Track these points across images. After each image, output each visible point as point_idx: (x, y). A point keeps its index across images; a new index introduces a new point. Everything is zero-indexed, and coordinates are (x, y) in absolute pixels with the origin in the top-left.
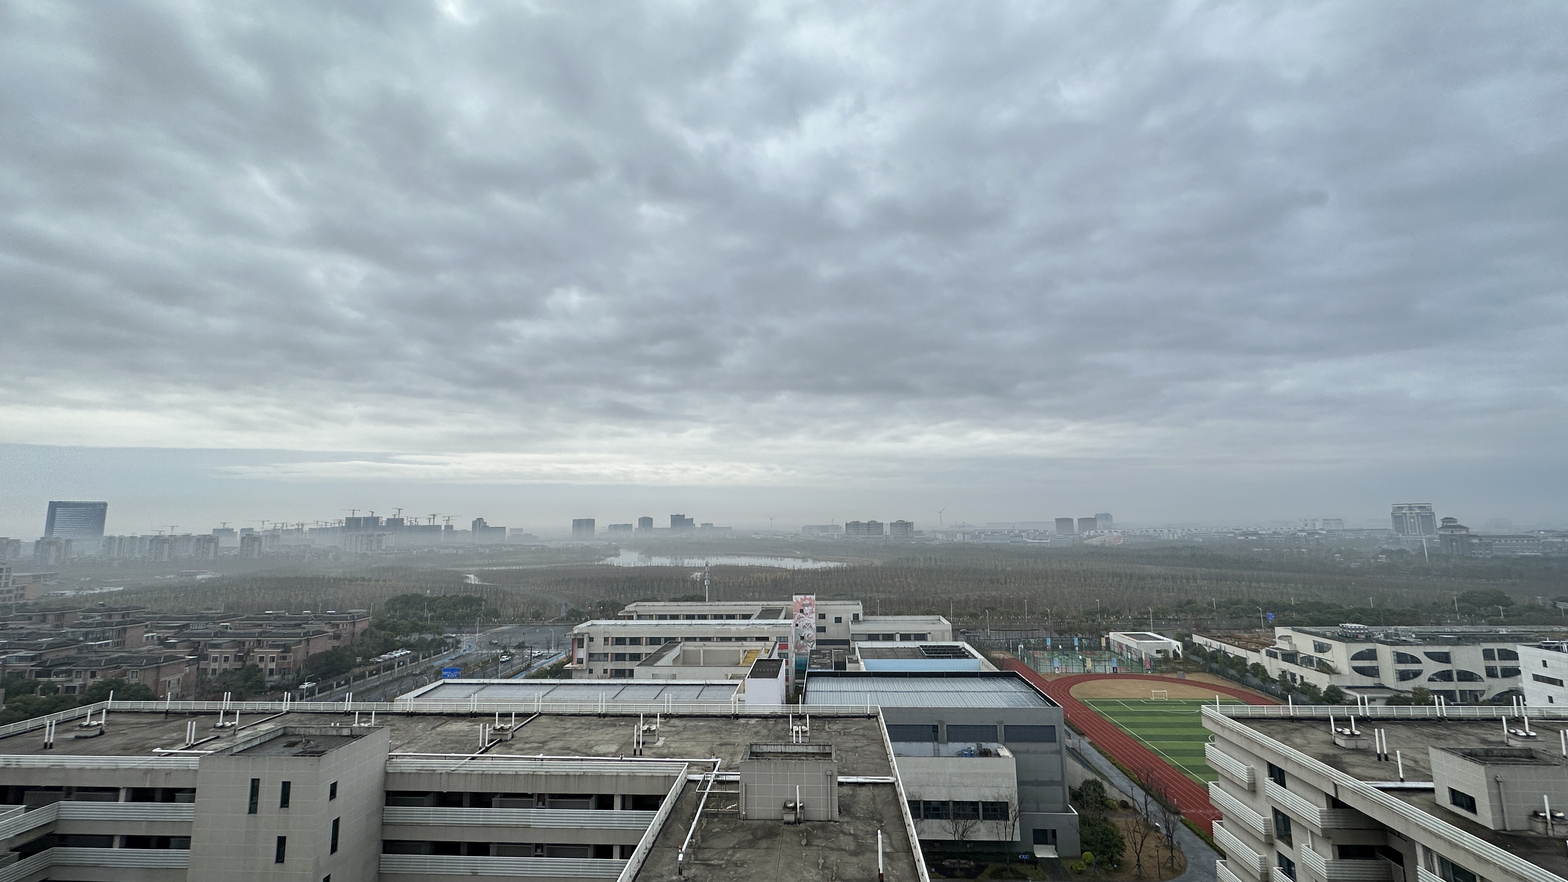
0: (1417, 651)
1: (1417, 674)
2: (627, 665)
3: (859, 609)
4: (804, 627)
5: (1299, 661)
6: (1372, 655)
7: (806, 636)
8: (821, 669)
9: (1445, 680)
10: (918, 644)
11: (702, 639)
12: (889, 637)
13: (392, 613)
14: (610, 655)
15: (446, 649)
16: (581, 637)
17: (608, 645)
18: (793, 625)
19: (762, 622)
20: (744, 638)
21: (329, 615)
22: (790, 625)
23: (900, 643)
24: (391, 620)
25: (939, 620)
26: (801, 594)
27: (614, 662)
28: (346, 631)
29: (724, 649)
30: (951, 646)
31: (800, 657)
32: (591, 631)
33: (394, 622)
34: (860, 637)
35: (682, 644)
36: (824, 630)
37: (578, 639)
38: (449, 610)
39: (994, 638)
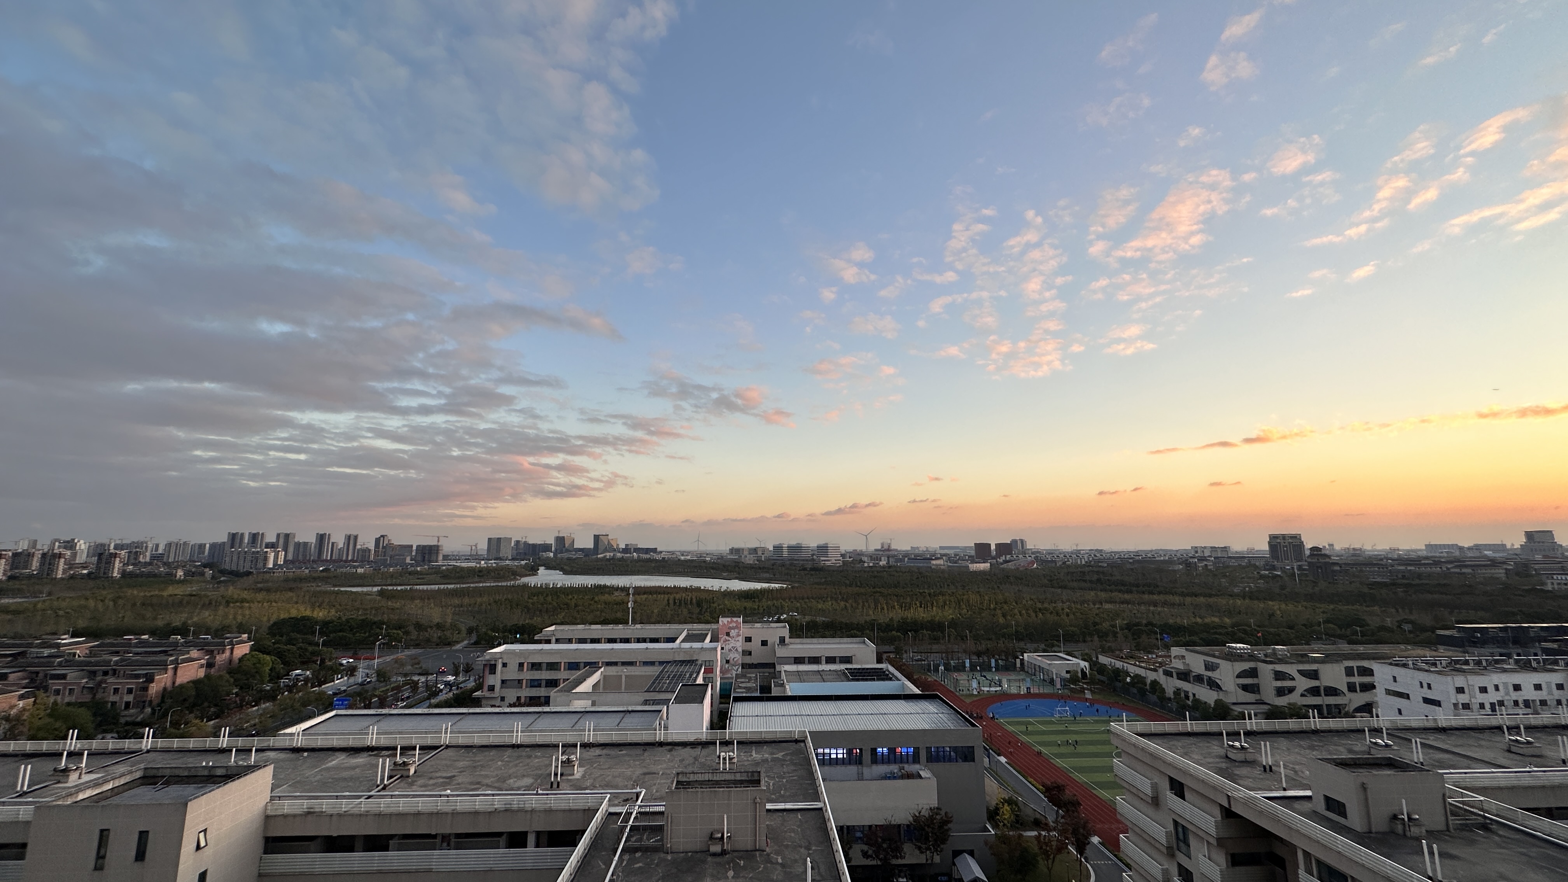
0: (1291, 669)
1: (1291, 690)
2: (542, 692)
3: (785, 632)
4: (730, 650)
5: (1191, 679)
6: (1253, 673)
7: (732, 659)
8: (746, 693)
9: (1314, 696)
10: (843, 667)
11: (624, 664)
12: (815, 660)
13: (277, 637)
14: (524, 681)
15: (339, 676)
16: (493, 663)
17: (523, 670)
18: (719, 649)
19: (687, 645)
20: (668, 662)
21: (202, 640)
22: (715, 649)
23: (825, 666)
24: (276, 646)
25: (864, 642)
26: (728, 617)
27: (528, 689)
28: (221, 658)
29: (647, 674)
30: (875, 669)
31: (726, 681)
32: (505, 657)
33: (279, 648)
34: (786, 660)
35: (602, 669)
36: (750, 653)
37: (490, 665)
38: (345, 634)
39: (916, 660)
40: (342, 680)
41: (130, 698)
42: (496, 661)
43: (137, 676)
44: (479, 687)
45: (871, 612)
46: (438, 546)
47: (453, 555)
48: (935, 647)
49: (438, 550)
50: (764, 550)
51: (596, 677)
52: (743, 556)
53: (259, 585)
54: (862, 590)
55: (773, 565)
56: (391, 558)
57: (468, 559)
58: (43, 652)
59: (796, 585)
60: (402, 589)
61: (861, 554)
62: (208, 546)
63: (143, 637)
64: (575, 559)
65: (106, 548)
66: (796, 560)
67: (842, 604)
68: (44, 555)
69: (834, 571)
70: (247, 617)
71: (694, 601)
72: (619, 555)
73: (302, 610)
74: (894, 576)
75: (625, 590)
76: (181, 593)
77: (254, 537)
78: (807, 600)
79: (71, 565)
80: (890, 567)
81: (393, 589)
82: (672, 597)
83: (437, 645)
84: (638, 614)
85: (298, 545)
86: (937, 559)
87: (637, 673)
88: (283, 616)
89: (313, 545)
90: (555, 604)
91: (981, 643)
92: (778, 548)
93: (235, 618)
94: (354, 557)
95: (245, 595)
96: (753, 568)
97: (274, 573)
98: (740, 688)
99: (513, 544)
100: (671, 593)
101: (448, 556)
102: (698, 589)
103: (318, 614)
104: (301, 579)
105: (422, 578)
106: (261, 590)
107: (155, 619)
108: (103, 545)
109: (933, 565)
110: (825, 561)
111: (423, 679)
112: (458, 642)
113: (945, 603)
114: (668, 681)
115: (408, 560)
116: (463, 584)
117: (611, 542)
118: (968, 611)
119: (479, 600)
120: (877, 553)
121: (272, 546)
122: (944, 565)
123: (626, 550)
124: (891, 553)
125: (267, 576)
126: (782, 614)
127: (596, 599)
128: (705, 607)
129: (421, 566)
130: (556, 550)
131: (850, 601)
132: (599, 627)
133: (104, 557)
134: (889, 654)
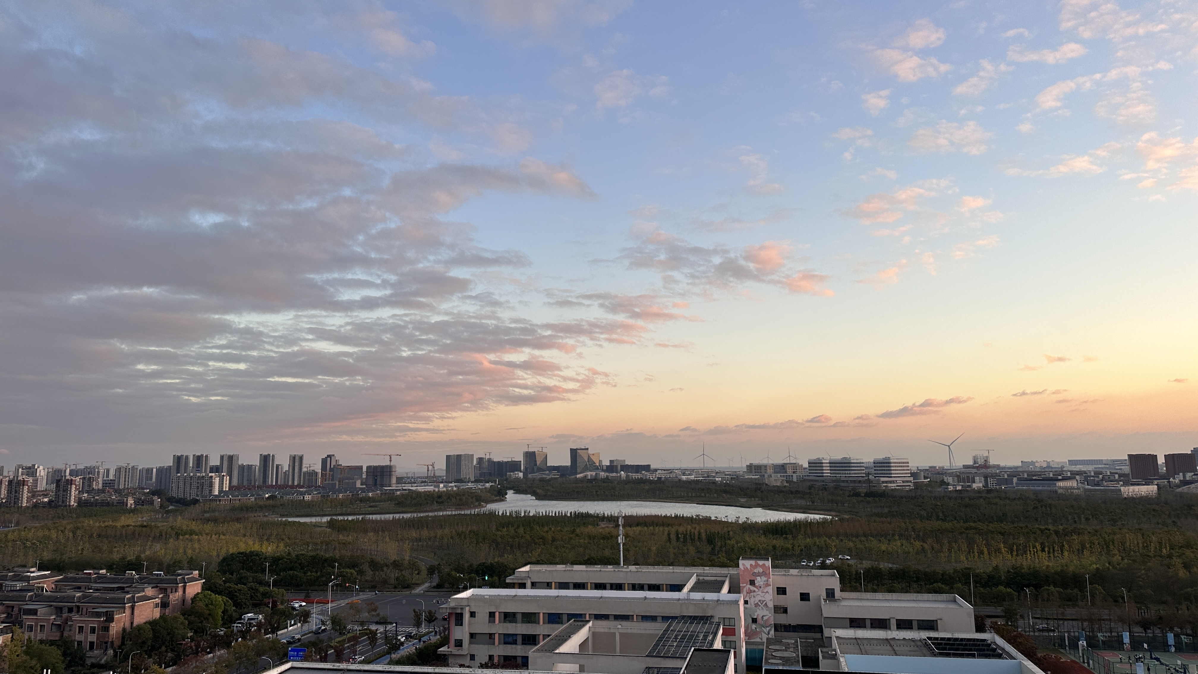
2: (517, 650)
3: (835, 583)
4: (757, 605)
7: (760, 617)
8: (783, 665)
10: (924, 635)
11: (617, 617)
12: (881, 624)
13: (228, 575)
14: (497, 636)
15: (293, 623)
16: (459, 611)
17: (494, 622)
18: (741, 602)
19: (697, 596)
20: (674, 618)
21: (155, 577)
22: (736, 602)
23: (897, 632)
24: (227, 585)
25: (954, 601)
26: (751, 558)
27: (501, 646)
28: (175, 597)
29: (648, 632)
30: (974, 640)
31: (752, 647)
32: (472, 604)
33: (230, 587)
34: (838, 622)
35: (590, 624)
36: (785, 611)
37: (456, 614)
38: (295, 572)
39: (1039, 630)
40: (295, 626)
41: (93, 638)
42: (462, 609)
43: (98, 615)
44: (445, 641)
45: (963, 558)
46: (390, 467)
47: (408, 478)
48: (1070, 612)
49: (390, 472)
50: (795, 467)
51: (583, 634)
52: (766, 476)
53: (207, 515)
54: (948, 525)
55: (810, 488)
56: (339, 481)
57: (425, 482)
58: (15, 586)
59: (846, 517)
60: (353, 520)
61: (942, 472)
62: (155, 470)
63: (101, 572)
64: (549, 480)
65: (63, 475)
66: (843, 481)
67: (918, 544)
68: (10, 482)
69: (902, 498)
70: (197, 551)
71: (703, 536)
72: (603, 474)
73: (251, 545)
74: (996, 504)
75: (612, 519)
76: (133, 524)
77: (199, 460)
78: (863, 538)
79: (34, 493)
80: (989, 491)
81: (344, 520)
82: (673, 530)
83: (395, 587)
84: (632, 553)
85: (242, 468)
86: (1065, 479)
87: (635, 631)
88: (233, 550)
89: (257, 468)
90: (528, 537)
91: (1147, 608)
92: (816, 465)
93: (185, 553)
94: (300, 482)
95: (194, 526)
96: (782, 492)
97: (220, 501)
98: (775, 657)
99: (475, 462)
100: (672, 525)
101: (402, 478)
102: (707, 520)
103: (267, 548)
104: (246, 508)
105: (373, 505)
106: (208, 520)
107: (111, 552)
108: (59, 471)
109: (1060, 488)
110: (886, 482)
111: (381, 629)
112: (418, 585)
113: (1083, 547)
114: (675, 644)
115: (358, 485)
116: (419, 512)
117: (592, 457)
118: (1123, 559)
119: (439, 532)
120: (968, 470)
121: (216, 469)
122: (1078, 488)
123: (612, 468)
124: (989, 470)
125: (214, 504)
126: (827, 557)
127: (578, 531)
128: (719, 544)
129: (373, 491)
130: (526, 468)
131: (930, 541)
132: (582, 567)
133: (62, 484)
134: (994, 620)
